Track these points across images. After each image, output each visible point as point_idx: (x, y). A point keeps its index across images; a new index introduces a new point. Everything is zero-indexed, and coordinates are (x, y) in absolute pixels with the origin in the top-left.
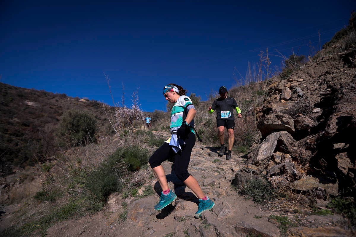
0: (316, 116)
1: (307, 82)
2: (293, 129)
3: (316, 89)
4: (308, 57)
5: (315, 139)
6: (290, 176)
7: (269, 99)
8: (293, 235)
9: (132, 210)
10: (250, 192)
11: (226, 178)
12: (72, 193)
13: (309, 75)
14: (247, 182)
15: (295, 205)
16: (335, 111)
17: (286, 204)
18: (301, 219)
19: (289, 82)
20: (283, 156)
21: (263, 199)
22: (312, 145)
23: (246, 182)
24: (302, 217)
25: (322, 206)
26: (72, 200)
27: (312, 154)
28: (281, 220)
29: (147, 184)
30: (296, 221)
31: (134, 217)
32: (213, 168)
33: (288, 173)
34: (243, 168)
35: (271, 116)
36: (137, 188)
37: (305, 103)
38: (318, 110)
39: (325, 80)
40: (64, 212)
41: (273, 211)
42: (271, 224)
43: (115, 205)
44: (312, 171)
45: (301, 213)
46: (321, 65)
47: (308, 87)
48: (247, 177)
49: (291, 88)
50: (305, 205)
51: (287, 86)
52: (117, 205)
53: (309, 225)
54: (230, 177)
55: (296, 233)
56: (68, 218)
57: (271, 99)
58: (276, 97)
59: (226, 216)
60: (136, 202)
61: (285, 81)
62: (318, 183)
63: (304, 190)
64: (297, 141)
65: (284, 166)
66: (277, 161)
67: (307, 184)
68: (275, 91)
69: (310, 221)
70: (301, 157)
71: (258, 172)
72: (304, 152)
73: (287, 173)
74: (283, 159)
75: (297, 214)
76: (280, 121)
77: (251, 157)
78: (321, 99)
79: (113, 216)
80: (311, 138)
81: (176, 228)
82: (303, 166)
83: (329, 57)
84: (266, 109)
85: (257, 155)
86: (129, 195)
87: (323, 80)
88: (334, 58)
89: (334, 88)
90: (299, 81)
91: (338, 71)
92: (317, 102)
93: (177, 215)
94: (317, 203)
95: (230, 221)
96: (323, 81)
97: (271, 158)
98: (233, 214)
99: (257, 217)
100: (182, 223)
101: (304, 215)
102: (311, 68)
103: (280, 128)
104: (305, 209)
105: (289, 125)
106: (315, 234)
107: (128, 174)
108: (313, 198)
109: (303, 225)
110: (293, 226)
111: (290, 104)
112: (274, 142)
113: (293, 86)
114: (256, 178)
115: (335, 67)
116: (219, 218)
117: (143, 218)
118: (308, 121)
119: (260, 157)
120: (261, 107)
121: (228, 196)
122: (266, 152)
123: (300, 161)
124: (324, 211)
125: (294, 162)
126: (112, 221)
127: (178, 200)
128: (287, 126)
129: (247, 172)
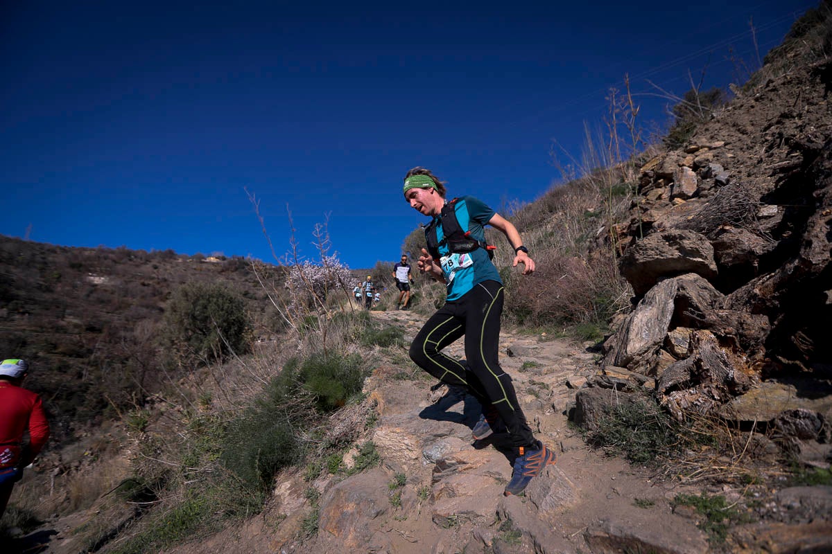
0: (769, 226)
1: (736, 146)
2: (713, 266)
3: (760, 161)
4: (731, 87)
5: (774, 284)
6: (717, 386)
7: (644, 201)
8: (743, 548)
9: (329, 508)
10: (617, 438)
11: (553, 407)
12: (193, 478)
13: (739, 130)
14: (607, 413)
15: (742, 462)
16: (821, 205)
17: (715, 462)
18: (762, 499)
19: (688, 153)
20: (693, 337)
21: (652, 453)
22: (767, 300)
23: (605, 412)
24: (763, 494)
25: (815, 459)
26: (192, 493)
27: (772, 324)
28: (706, 507)
29: (363, 440)
30: (749, 506)
31: (334, 524)
32: (520, 385)
33: (711, 381)
34: (595, 378)
35: (652, 241)
36: (340, 453)
37: (736, 197)
38: (772, 209)
39: (781, 135)
40: (174, 525)
41: (682, 483)
42: (680, 519)
43: (289, 497)
44: (777, 369)
45: (758, 483)
46: (766, 100)
47: (740, 159)
48: (605, 398)
49: (695, 167)
50: (768, 461)
51: (684, 163)
52: (294, 498)
53: (787, 515)
54: (565, 403)
55: (753, 541)
56: (182, 540)
57: (648, 200)
58: (660, 193)
59: (560, 507)
60: (337, 486)
61: (679, 152)
62: (797, 399)
63: (761, 419)
64: (725, 295)
65: (698, 363)
66: (680, 352)
67: (767, 404)
68: (655, 181)
69: (789, 503)
70: (741, 335)
71: (633, 385)
72: (749, 321)
73: (709, 379)
74: (694, 344)
75: (748, 486)
76: (677, 249)
77: (611, 347)
78: (777, 183)
79: (285, 525)
80: (763, 283)
81: (436, 546)
82: (749, 356)
83: (785, 77)
84: (638, 226)
85: (625, 342)
86: (323, 471)
87: (777, 136)
88: (798, 78)
89: (809, 147)
90: (714, 146)
91: (812, 108)
92: (767, 192)
93: (438, 513)
94: (799, 451)
95: (572, 520)
96: (777, 138)
97: (662, 344)
98: (577, 500)
99: (640, 503)
100: (452, 530)
101: (769, 489)
102: (741, 112)
103: (679, 266)
104: (768, 470)
105: (701, 256)
106: (806, 542)
107: (318, 420)
108: (789, 439)
109: (770, 516)
110: (740, 520)
111: (697, 207)
112: (666, 303)
113: (701, 162)
114: (630, 401)
115: (803, 101)
116: (542, 514)
117: (355, 526)
118: (750, 241)
119: (635, 346)
120: (626, 223)
121: (562, 451)
122: (649, 331)
123: (740, 345)
124: (822, 472)
125: (724, 350)
126: (283, 538)
127: (440, 474)
128: (694, 259)
129: (605, 387)
